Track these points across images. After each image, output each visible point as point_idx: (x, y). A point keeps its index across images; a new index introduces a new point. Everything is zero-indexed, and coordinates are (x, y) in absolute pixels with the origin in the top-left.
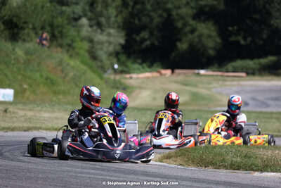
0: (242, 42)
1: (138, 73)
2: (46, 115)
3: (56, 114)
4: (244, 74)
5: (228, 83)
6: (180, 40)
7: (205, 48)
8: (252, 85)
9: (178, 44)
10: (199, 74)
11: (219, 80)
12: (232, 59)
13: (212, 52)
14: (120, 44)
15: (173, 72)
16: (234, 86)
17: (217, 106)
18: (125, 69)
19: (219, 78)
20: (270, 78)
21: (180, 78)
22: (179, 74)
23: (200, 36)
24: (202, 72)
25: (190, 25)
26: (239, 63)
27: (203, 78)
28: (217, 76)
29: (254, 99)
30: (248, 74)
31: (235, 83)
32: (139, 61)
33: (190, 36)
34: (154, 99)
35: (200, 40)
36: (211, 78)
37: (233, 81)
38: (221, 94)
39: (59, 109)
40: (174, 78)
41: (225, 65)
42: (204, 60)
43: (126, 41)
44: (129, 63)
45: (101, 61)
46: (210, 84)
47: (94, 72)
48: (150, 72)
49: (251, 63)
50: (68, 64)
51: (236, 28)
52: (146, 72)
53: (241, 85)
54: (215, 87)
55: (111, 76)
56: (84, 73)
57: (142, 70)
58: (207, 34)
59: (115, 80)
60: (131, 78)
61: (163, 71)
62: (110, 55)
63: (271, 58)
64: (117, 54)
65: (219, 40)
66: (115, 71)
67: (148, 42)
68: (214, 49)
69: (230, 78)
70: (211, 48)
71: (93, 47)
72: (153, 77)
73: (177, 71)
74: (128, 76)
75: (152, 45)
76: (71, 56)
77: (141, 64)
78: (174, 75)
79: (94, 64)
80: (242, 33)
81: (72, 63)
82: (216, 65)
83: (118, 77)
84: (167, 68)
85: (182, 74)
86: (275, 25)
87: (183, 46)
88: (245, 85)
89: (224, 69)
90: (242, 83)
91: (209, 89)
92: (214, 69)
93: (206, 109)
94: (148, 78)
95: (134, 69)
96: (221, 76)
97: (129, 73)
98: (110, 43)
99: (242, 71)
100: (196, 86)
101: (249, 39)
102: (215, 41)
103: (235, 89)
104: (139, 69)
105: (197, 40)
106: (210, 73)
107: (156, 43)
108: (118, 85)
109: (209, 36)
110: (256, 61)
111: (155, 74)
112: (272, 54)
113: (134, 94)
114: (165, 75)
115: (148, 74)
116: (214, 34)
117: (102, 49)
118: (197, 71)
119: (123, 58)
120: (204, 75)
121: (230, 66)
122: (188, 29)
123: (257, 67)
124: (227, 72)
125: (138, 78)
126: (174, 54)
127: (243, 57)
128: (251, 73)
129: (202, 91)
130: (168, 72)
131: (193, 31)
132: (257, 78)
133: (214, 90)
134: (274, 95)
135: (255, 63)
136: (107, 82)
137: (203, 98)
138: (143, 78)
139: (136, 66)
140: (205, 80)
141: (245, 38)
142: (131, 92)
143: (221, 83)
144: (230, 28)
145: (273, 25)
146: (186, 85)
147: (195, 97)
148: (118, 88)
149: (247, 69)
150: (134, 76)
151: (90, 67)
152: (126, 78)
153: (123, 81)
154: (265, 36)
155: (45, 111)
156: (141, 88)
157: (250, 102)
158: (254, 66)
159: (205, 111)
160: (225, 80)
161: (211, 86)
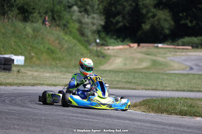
0: (189, 24)
1: (113, 46)
2: (48, 75)
3: (55, 75)
4: (190, 48)
5: (178, 54)
6: (144, 22)
7: (163, 29)
8: (195, 55)
9: (143, 25)
10: (157, 46)
11: (172, 51)
12: (182, 36)
13: (167, 32)
14: (101, 25)
15: (139, 45)
16: (183, 55)
17: (170, 70)
18: (104, 43)
19: (172, 50)
21: (144, 50)
22: (143, 47)
23: (159, 20)
24: (160, 45)
25: (152, 12)
26: (187, 39)
27: (160, 50)
28: (171, 48)
29: (197, 65)
30: (193, 47)
31: (184, 54)
32: (115, 37)
33: (152, 20)
34: (125, 64)
35: (159, 23)
36: (166, 50)
37: (183, 52)
38: (173, 61)
39: (57, 71)
40: (140, 49)
41: (176, 41)
42: (161, 37)
43: (106, 23)
44: (108, 39)
45: (87, 37)
46: (165, 54)
47: (82, 45)
48: (122, 45)
49: (195, 40)
50: (64, 39)
51: (185, 14)
52: (120, 45)
53: (188, 55)
54: (169, 57)
55: (94, 48)
56: (75, 46)
57: (116, 43)
58: (164, 18)
59: (97, 50)
60: (108, 49)
61: (132, 45)
62: (94, 32)
64: (99, 32)
65: (172, 23)
66: (97, 44)
67: (121, 24)
68: (169, 29)
69: (180, 50)
70: (167, 29)
71: (81, 27)
72: (124, 49)
73: (142, 45)
74: (106, 48)
75: (125, 25)
76: (66, 33)
77: (116, 39)
78: (140, 47)
79: (82, 39)
80: (189, 18)
81: (66, 38)
82: (170, 41)
83: (99, 49)
84: (135, 42)
85: (145, 47)
87: (146, 27)
88: (191, 55)
89: (176, 43)
90: (189, 53)
91: (163, 57)
92: (168, 43)
93: (162, 72)
94: (121, 49)
95: (111, 43)
96: (174, 48)
97: (107, 46)
98: (94, 24)
99: (188, 45)
100: (155, 55)
101: (194, 22)
102: (170, 23)
103: (183, 58)
104: (114, 43)
105: (156, 22)
106: (165, 46)
107: (127, 25)
108: (99, 54)
109: (166, 20)
110: (199, 38)
111: (126, 47)
113: (111, 61)
114: (133, 47)
115: (121, 47)
116: (169, 18)
117: (88, 28)
118: (156, 45)
119: (103, 35)
120: (161, 48)
121: (180, 41)
122: (150, 14)
123: (200, 42)
124: (178, 45)
125: (114, 49)
126: (140, 32)
127: (189, 35)
128: (195, 46)
129: (160, 59)
130: (135, 45)
131: (154, 16)
132: (200, 50)
133: (168, 58)
135: (198, 40)
136: (91, 52)
137: (161, 64)
138: (117, 49)
139: (112, 41)
140: (162, 51)
141: (191, 22)
142: (108, 59)
143: (173, 53)
144: (181, 15)
146: (148, 54)
147: (155, 63)
148: (99, 56)
149: (192, 44)
150: (111, 48)
151: (79, 41)
152: (105, 49)
153: (103, 51)
155: (46, 72)
156: (115, 56)
157: (194, 67)
158: (197, 42)
159: (162, 73)
160: (176, 52)
161: (166, 55)
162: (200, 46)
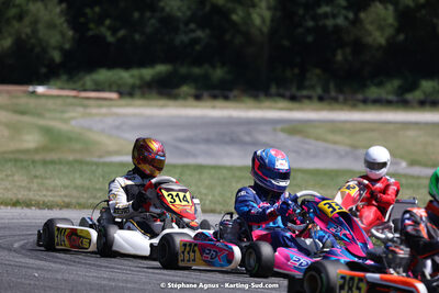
0: (110, 39)
4: (114, 95)
5: (94, 111)
7: (44, 50)
8: (135, 115)
10: (34, 92)
11: (71, 105)
12: (92, 66)
13: (57, 56)
16: (105, 115)
19: (73, 101)
20: (162, 102)
23: (35, 22)
24: (40, 89)
25: (19, 6)
26: (103, 75)
27: (43, 101)
28: (68, 96)
30: (121, 94)
31: (104, 110)
33: (16, 25)
36: (59, 101)
37: (100, 106)
38: (90, 129)
42: (44, 70)
46: (63, 112)
51: (97, 9)
53: (117, 115)
54: (73, 118)
58: (49, 21)
63: (161, 68)
65: (70, 33)
68: (61, 49)
69: (91, 102)
70: (54, 48)
80: (108, 22)
82: (64, 77)
86: (168, 9)
88: (125, 115)
89: (79, 84)
91: (66, 121)
92: (59, 83)
96: (75, 97)
99: (110, 90)
100: (40, 115)
101: (121, 33)
103: (110, 121)
105: (28, 30)
106: (55, 92)
109: (51, 26)
110: (135, 72)
112: (163, 62)
116: (60, 21)
118: (31, 88)
121: (88, 79)
122: (13, 12)
123: (138, 82)
124: (85, 90)
127: (111, 66)
128: (127, 92)
129: (56, 124)
131: (20, 17)
132: (138, 102)
133: (73, 123)
134: (183, 134)
135: (132, 76)
137: (70, 139)
140: (50, 103)
141: (114, 31)
143: (81, 109)
144: (88, 11)
145: (163, 9)
146: (23, 113)
149: (119, 86)
154: (149, 30)
158: (131, 81)
160: (85, 106)
161: (67, 115)
162: (138, 92)
